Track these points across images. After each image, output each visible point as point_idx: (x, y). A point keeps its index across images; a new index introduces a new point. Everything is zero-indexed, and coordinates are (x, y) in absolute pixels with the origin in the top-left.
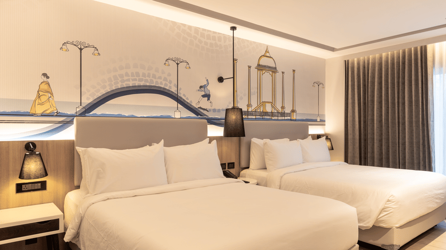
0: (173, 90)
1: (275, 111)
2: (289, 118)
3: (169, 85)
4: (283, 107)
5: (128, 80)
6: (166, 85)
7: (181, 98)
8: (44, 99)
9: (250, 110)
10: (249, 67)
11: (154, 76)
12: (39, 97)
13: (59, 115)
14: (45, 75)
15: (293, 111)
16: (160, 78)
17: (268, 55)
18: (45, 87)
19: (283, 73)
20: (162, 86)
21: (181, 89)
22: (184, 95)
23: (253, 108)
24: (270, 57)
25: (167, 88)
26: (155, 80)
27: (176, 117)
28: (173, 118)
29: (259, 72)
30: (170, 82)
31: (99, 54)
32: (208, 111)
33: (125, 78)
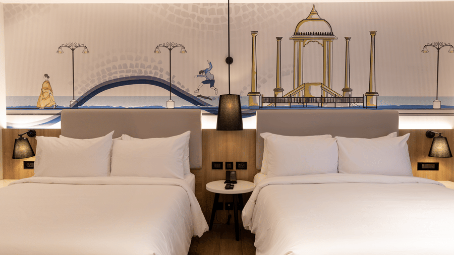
0: (166, 78)
1: (330, 96)
2: (361, 105)
3: (160, 73)
4: (346, 90)
5: (116, 73)
6: (157, 74)
7: (176, 87)
8: (46, 95)
9: (280, 95)
10: (279, 39)
11: (143, 66)
12: (42, 93)
13: (57, 108)
14: (46, 75)
15: (370, 94)
16: (149, 67)
17: (315, 16)
18: (46, 85)
19: (347, 38)
20: (152, 75)
21: (174, 76)
22: (179, 83)
23: (284, 93)
24: (321, 19)
25: (158, 77)
26: (143, 70)
27: (168, 107)
28: (165, 108)
29: (297, 43)
30: (162, 70)
31: (88, 51)
32: (211, 100)
33: (113, 71)
